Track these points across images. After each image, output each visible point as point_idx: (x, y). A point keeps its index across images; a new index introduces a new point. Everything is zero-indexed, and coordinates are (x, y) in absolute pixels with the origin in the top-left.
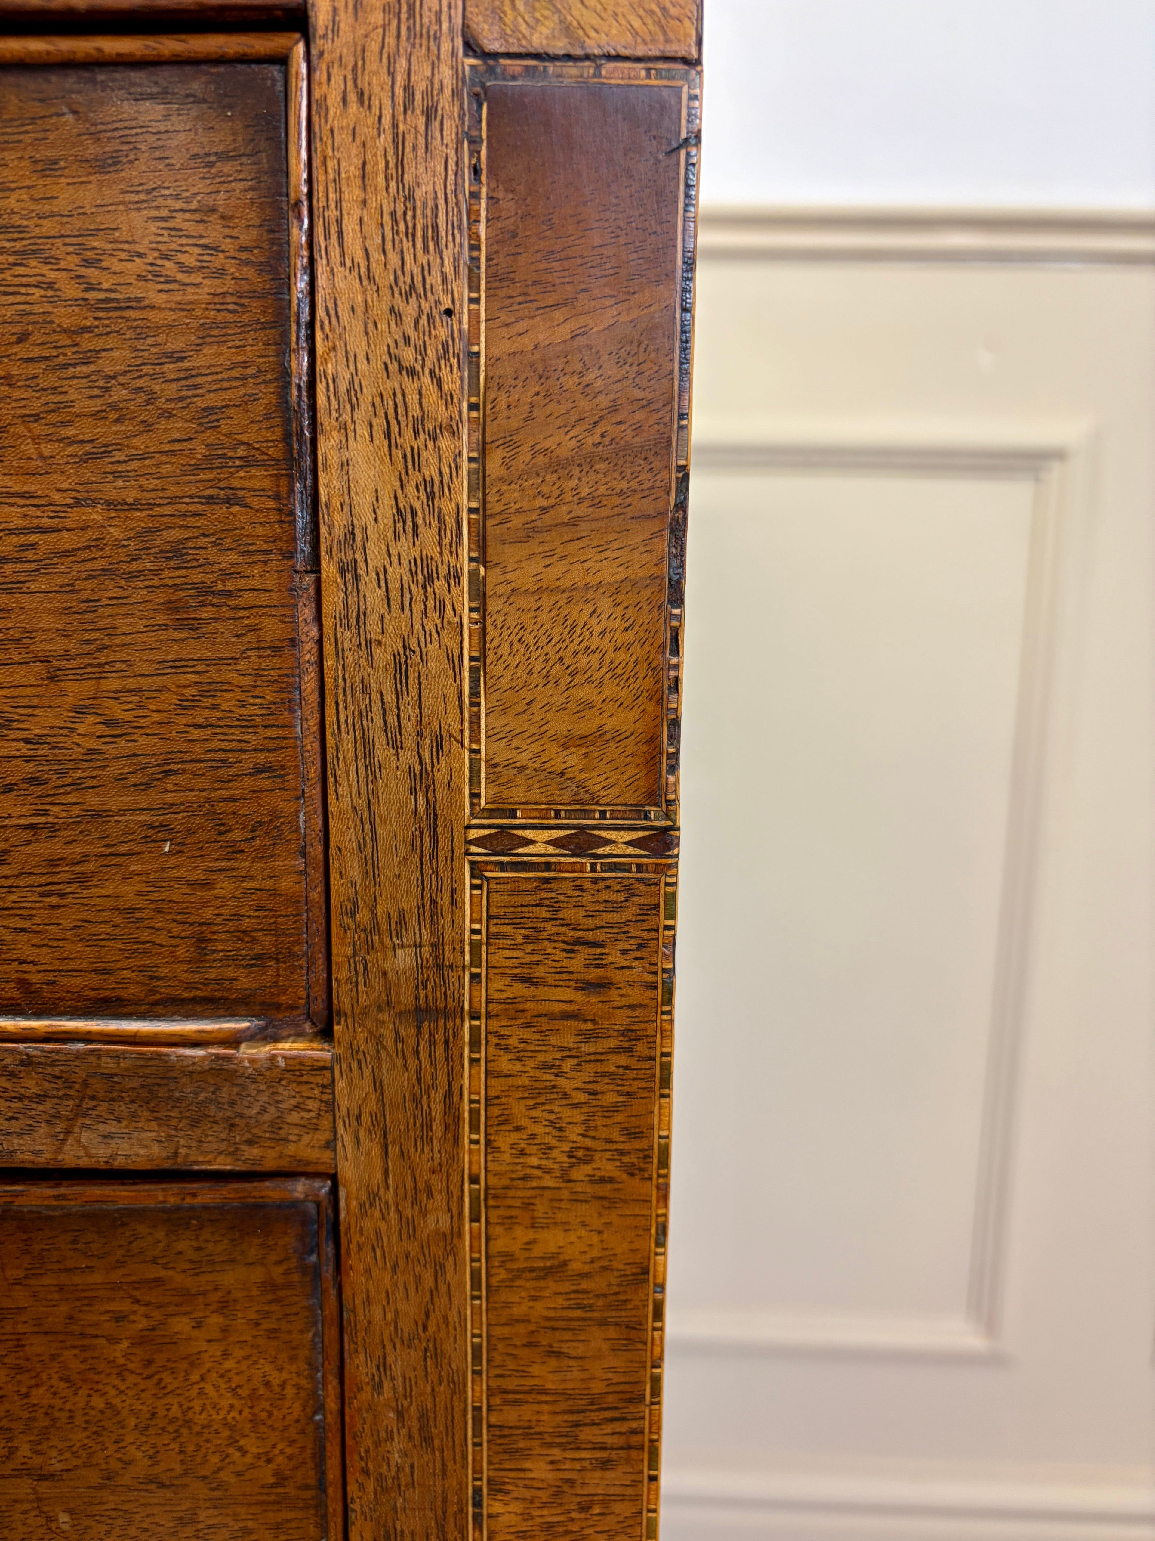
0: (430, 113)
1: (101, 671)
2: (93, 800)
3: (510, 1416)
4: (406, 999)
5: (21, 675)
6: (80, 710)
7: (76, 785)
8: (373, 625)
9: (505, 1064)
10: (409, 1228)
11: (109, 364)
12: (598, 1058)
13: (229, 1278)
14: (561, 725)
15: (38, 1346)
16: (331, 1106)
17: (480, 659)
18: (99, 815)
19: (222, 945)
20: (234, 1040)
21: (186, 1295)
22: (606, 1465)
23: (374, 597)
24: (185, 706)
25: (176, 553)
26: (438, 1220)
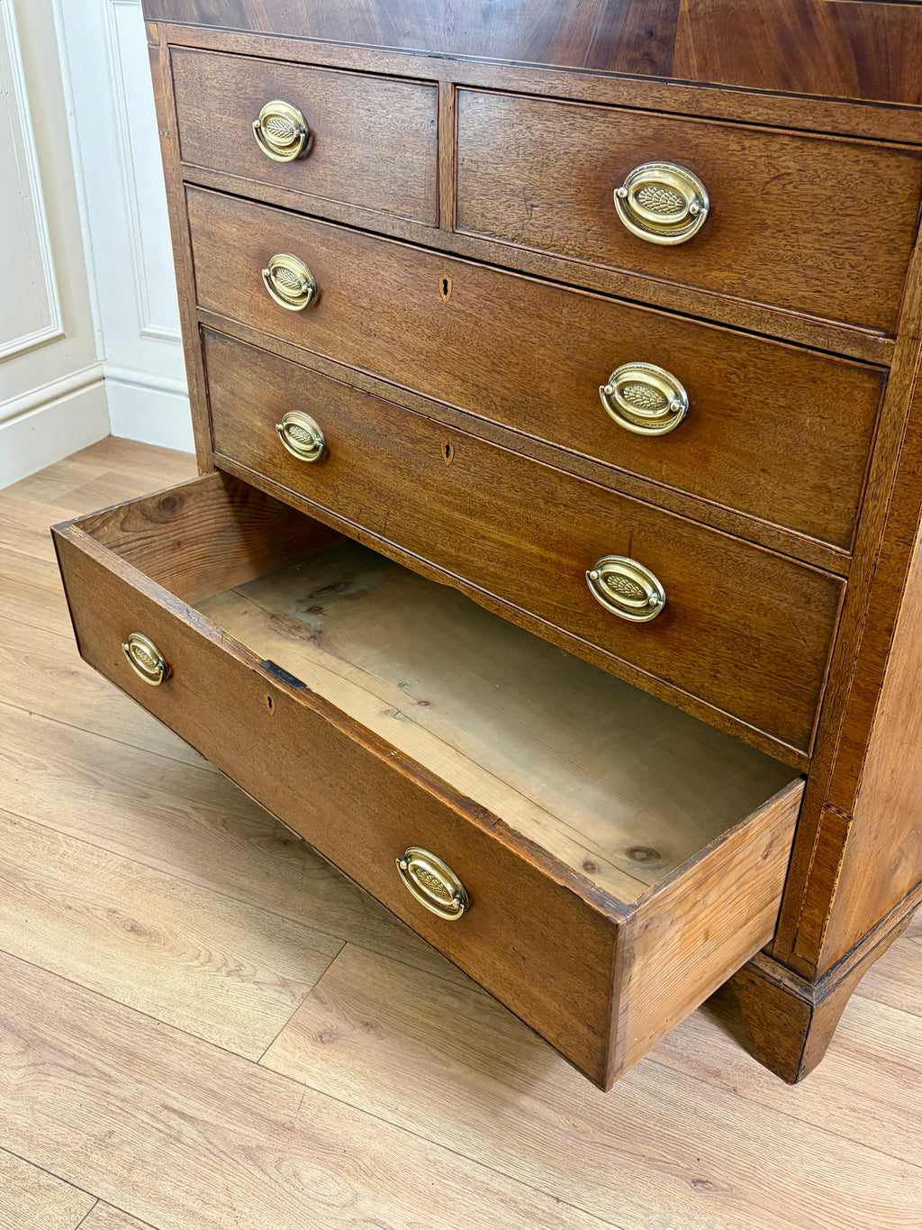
1: (874, 260)
2: (866, 284)
3: (911, 427)
4: (911, 335)
5: (860, 258)
6: (868, 267)
7: (864, 281)
10: (901, 382)
11: (889, 203)
13: (866, 385)
15: (830, 390)
16: (893, 353)
18: (867, 287)
19: (882, 317)
20: (879, 336)
21: (858, 387)
24: (887, 269)
25: (892, 240)
26: (907, 382)
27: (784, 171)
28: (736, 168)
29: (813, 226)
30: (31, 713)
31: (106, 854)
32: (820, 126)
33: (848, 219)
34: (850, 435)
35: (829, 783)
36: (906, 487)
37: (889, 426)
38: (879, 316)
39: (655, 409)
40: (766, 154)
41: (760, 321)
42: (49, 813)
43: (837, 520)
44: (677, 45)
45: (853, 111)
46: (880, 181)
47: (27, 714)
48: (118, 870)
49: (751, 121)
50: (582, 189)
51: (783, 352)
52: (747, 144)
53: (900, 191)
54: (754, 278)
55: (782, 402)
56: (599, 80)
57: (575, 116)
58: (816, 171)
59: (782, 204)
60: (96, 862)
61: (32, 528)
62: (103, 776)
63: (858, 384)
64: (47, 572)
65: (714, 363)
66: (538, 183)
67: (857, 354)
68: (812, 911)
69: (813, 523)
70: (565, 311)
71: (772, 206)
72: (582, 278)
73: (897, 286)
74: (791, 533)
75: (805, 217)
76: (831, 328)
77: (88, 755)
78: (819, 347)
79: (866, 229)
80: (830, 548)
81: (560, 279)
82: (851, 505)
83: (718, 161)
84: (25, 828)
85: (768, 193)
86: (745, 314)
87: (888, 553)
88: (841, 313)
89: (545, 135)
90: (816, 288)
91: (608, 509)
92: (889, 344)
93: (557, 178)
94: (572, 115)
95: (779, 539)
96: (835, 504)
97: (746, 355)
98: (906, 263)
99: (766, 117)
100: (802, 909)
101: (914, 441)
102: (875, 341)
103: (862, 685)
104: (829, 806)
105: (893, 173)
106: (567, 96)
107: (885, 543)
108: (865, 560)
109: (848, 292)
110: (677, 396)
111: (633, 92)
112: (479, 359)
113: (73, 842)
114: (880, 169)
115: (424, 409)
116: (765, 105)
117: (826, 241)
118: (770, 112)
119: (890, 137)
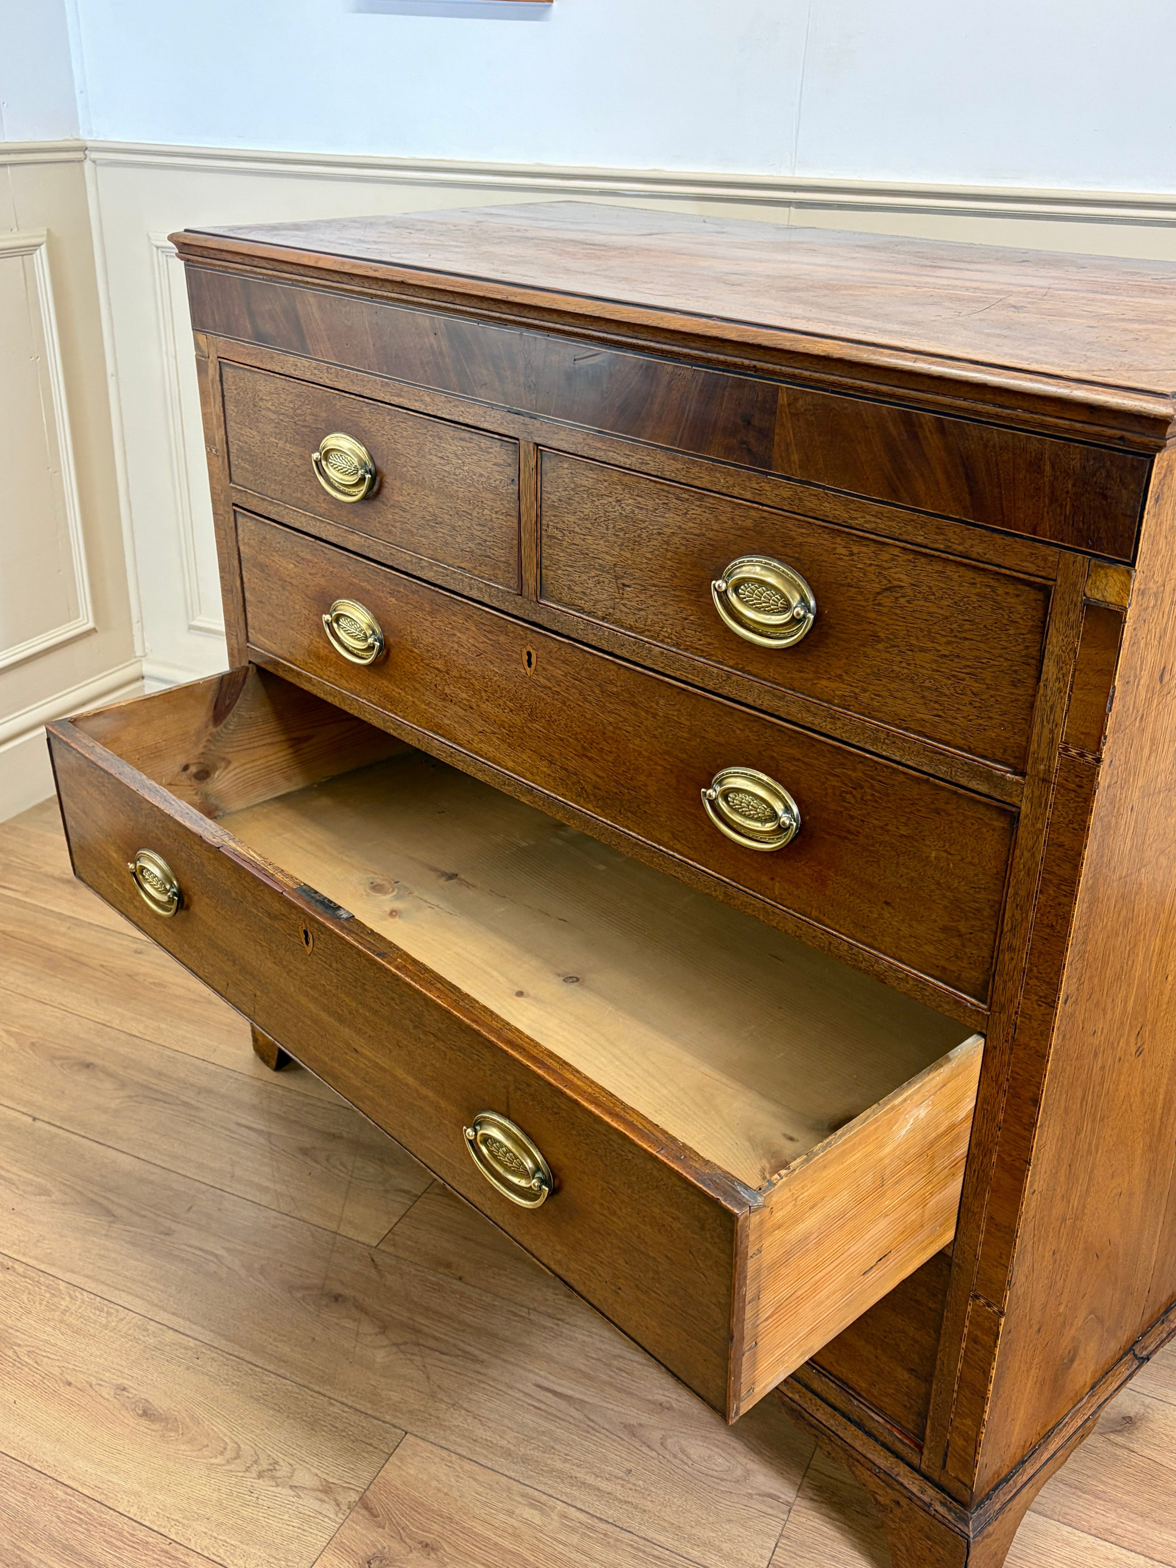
0: (1075, 605)
1: (997, 690)
2: (991, 715)
3: (1047, 876)
4: (1041, 776)
5: (982, 686)
6: (992, 696)
7: (988, 711)
8: (1048, 698)
9: (1059, 796)
10: (1033, 825)
11: (1010, 632)
12: (1078, 802)
13: (996, 824)
14: (1082, 729)
15: (955, 824)
16: (1023, 793)
17: (1068, 710)
18: (991, 718)
19: (1009, 752)
20: (1007, 772)
21: (987, 824)
22: (1066, 896)
23: (1049, 692)
24: (1012, 702)
25: (1015, 671)
26: (1039, 826)
27: (896, 583)
28: (844, 573)
29: (929, 645)
30: (35, 1119)
31: (117, 1311)
32: (932, 542)
33: (967, 643)
34: (981, 876)
35: (976, 1269)
36: (1045, 942)
37: (1023, 873)
38: (1005, 750)
39: (764, 821)
40: (876, 563)
41: (876, 740)
42: (50, 1254)
43: (971, 968)
44: (776, 438)
45: (966, 532)
46: (999, 608)
47: (30, 1120)
48: (131, 1332)
49: (858, 527)
50: (678, 574)
51: (902, 776)
52: (855, 549)
53: (1021, 621)
54: (868, 693)
55: (904, 831)
56: (694, 462)
57: (670, 496)
58: (930, 588)
59: (896, 617)
60: (104, 1321)
61: (49, 869)
62: (119, 1205)
63: (986, 820)
64: (63, 929)
65: (827, 779)
66: (630, 562)
67: (983, 788)
68: (964, 1421)
69: (944, 968)
70: (662, 702)
71: (884, 618)
72: (679, 670)
73: (1024, 722)
74: (921, 977)
75: (920, 634)
76: (952, 757)
77: (101, 1176)
78: (941, 776)
79: (987, 655)
80: (965, 999)
81: (655, 667)
82: (986, 953)
83: (824, 564)
84: (18, 1274)
85: (880, 604)
86: (859, 731)
87: (1029, 1012)
88: (963, 742)
89: (637, 511)
90: (935, 712)
92: (1017, 783)
93: (650, 559)
94: (665, 494)
95: (907, 982)
96: (967, 951)
97: (861, 775)
98: (1032, 699)
99: (873, 525)
100: (952, 1416)
101: (1051, 892)
102: (1003, 778)
103: (1008, 1159)
104: (977, 1297)
105: (1012, 600)
106: (659, 474)
107: (1026, 1001)
108: (1004, 1017)
109: (971, 720)
110: (788, 809)
111: (731, 481)
112: (568, 741)
113: (77, 1294)
114: (998, 595)
115: (506, 787)
116: (873, 513)
117: (945, 663)
118: (879, 521)
119: (1007, 564)
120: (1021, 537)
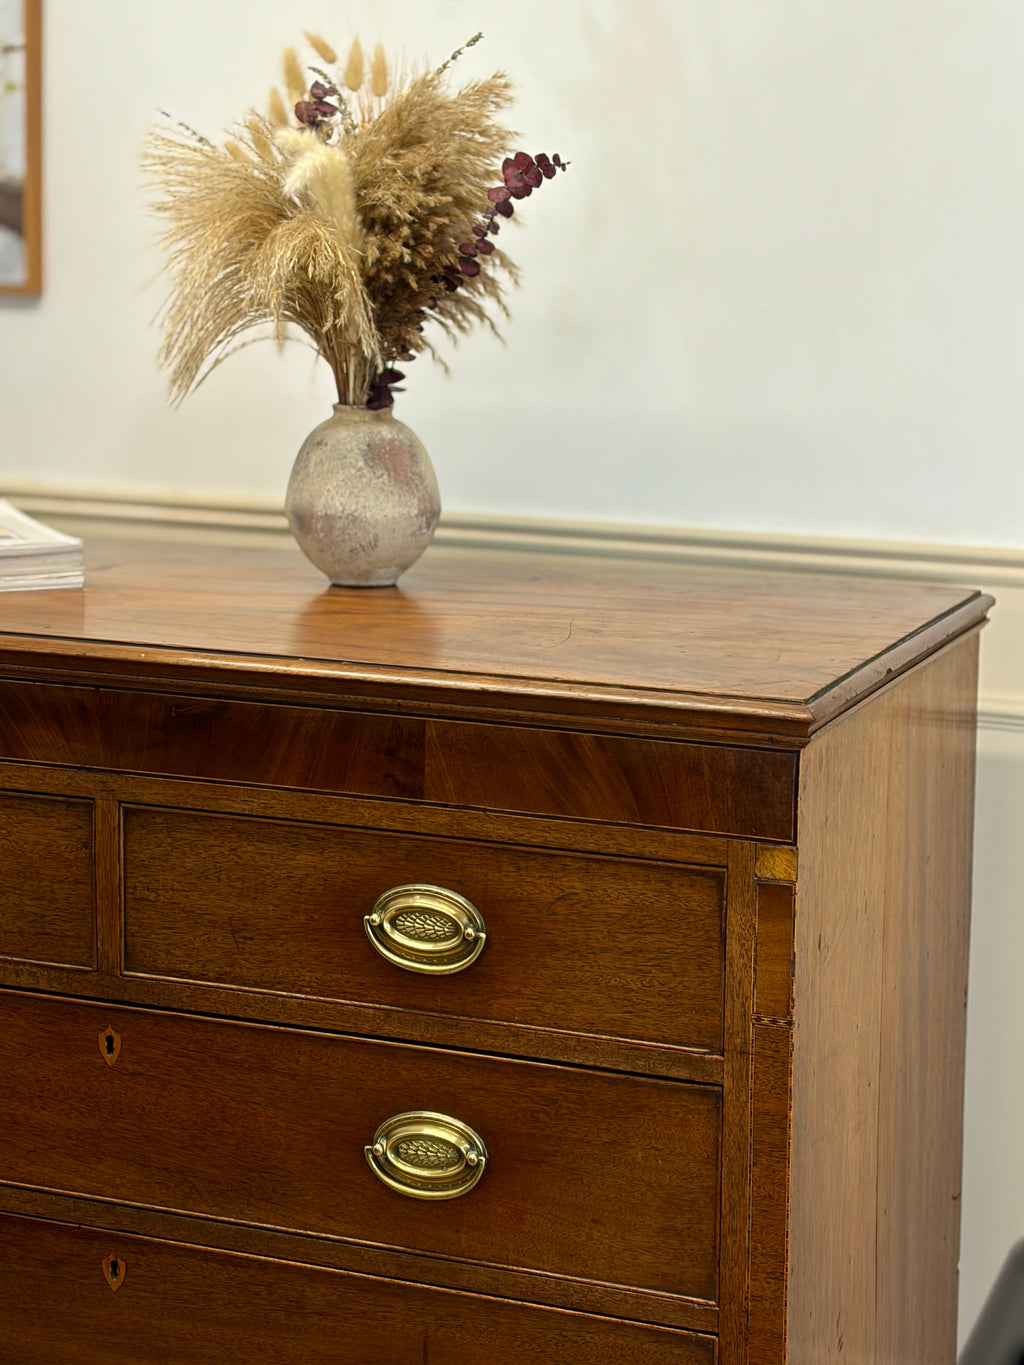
0: (749, 886)
1: (684, 976)
2: (680, 1001)
3: (757, 1147)
4: (738, 1049)
5: (668, 975)
6: (680, 983)
7: (678, 998)
8: (735, 974)
9: (758, 1066)
10: (737, 1099)
11: (690, 920)
12: (777, 1067)
13: (700, 1107)
14: (771, 997)
15: (659, 1118)
16: (723, 1070)
17: (755, 983)
18: (681, 1004)
19: (704, 1033)
20: (705, 1054)
21: (692, 1110)
22: (779, 1162)
23: (735, 969)
24: (699, 985)
25: (699, 955)
26: (743, 1098)
27: (568, 891)
28: (512, 889)
29: (613, 944)
32: (603, 848)
33: (648, 937)
34: (692, 1164)
36: (765, 1214)
37: (733, 1150)
38: (699, 1033)
39: (446, 1166)
40: (546, 875)
41: (566, 1049)
43: (693, 1266)
44: (427, 769)
45: (636, 835)
46: (676, 900)
49: (525, 843)
50: (315, 917)
51: (597, 1080)
52: (522, 865)
53: (698, 908)
54: (551, 1003)
55: (606, 1137)
56: (331, 800)
57: (299, 837)
58: (605, 890)
59: (571, 924)
63: (692, 1107)
65: (515, 1102)
66: (251, 912)
67: (684, 1074)
69: (665, 1275)
70: (303, 1059)
71: (560, 926)
72: (324, 1019)
73: (713, 1001)
74: (642, 1292)
75: (600, 936)
76: (649, 1050)
78: (639, 1071)
79: (669, 945)
80: (692, 1302)
81: (293, 1022)
82: (707, 1244)
83: (489, 883)
85: (554, 914)
86: (546, 1043)
87: (760, 1294)
88: (657, 1033)
89: (257, 857)
90: (625, 1009)
91: (388, 1306)
92: (717, 1061)
93: (277, 906)
94: (295, 836)
95: (626, 1302)
96: (687, 1247)
97: (554, 1089)
99: (541, 839)
101: (764, 1161)
102: (702, 1059)
105: (687, 891)
106: (289, 816)
107: (753, 1283)
108: (734, 1308)
109: (661, 1011)
110: (473, 1145)
111: (378, 814)
112: (170, 1133)
114: (673, 888)
115: (72, 1214)
116: (539, 828)
117: (627, 960)
118: (546, 835)
119: (679, 858)
120: (690, 833)
